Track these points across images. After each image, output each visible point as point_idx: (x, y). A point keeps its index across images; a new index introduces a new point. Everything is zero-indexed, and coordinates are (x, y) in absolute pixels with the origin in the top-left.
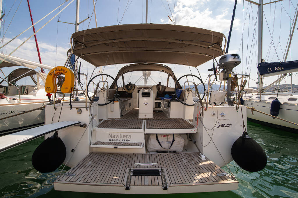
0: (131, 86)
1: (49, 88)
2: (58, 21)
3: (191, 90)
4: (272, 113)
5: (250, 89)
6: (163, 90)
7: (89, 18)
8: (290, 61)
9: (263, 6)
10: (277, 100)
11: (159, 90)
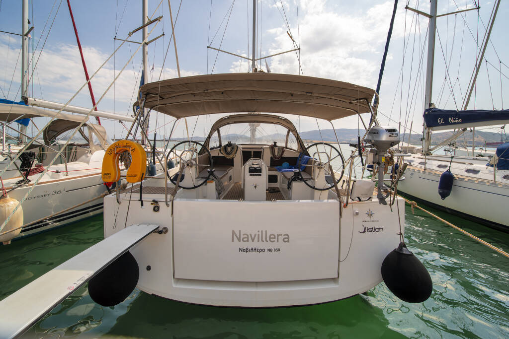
0: (230, 147)
1: (109, 174)
2: (115, 39)
3: (323, 167)
4: (441, 191)
5: (411, 147)
6: (280, 154)
7: (163, 35)
8: (473, 109)
9: (437, 18)
10: (450, 172)
11: (273, 155)
